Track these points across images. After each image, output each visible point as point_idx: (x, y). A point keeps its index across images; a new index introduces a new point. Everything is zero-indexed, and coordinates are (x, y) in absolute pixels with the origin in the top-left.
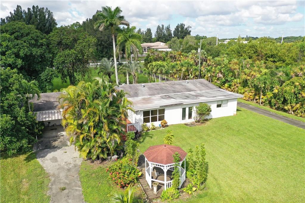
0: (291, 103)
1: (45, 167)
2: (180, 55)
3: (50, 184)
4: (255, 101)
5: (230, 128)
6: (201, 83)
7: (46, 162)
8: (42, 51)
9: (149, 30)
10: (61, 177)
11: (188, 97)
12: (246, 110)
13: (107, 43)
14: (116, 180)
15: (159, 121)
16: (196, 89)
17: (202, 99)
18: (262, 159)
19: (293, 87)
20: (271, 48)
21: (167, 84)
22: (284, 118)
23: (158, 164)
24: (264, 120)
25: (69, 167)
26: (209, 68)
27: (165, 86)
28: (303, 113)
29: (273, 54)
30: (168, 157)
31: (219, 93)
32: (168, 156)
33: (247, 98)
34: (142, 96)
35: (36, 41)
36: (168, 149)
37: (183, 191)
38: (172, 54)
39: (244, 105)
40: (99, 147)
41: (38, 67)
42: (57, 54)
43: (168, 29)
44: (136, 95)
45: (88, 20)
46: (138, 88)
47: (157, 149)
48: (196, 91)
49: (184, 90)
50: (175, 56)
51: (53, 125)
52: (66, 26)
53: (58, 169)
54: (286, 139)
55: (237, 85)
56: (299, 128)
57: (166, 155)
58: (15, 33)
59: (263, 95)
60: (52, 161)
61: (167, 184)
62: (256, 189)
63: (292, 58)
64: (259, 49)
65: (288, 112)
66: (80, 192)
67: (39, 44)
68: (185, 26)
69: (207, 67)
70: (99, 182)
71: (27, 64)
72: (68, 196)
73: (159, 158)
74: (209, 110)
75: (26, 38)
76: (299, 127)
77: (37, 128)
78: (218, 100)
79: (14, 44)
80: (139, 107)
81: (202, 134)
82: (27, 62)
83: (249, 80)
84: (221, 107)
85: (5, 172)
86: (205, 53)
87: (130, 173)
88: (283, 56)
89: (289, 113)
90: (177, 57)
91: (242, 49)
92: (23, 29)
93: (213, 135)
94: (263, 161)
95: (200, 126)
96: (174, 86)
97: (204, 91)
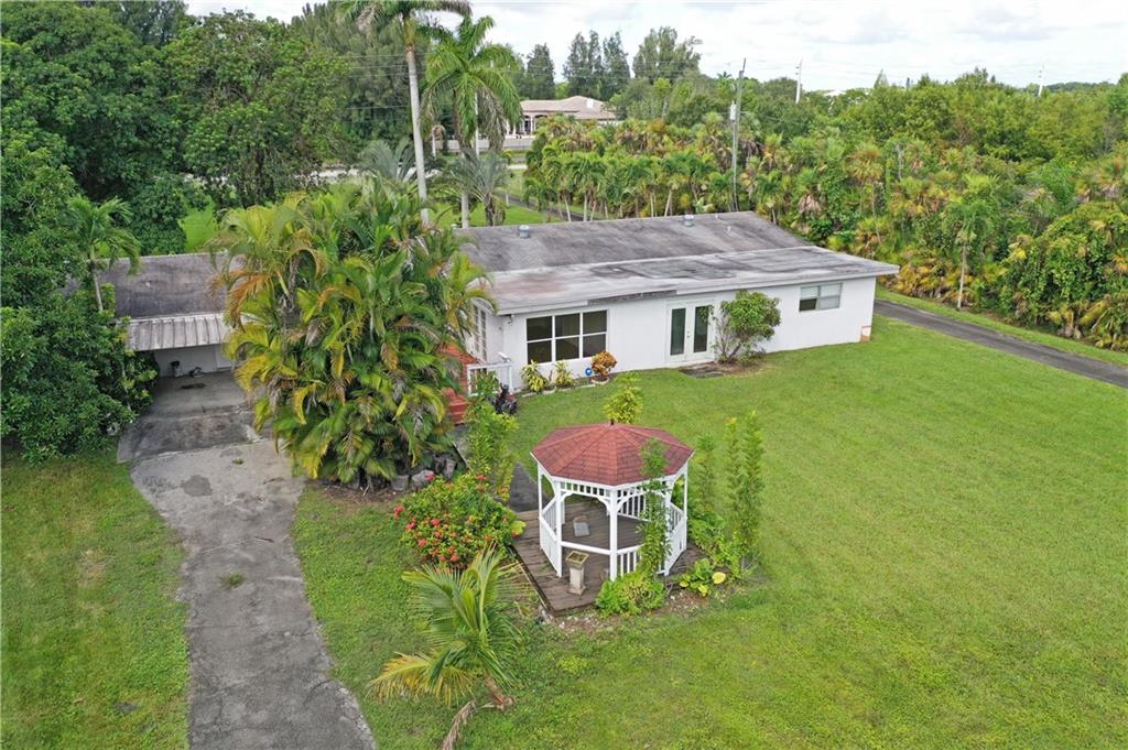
0: (1072, 300)
1: (164, 511)
2: (661, 133)
3: (185, 565)
4: (939, 296)
5: (849, 383)
6: (742, 226)
7: (168, 493)
8: (141, 105)
9: (542, 54)
10: (224, 542)
11: (693, 271)
12: (906, 324)
13: (384, 96)
14: (430, 547)
15: (584, 356)
16: (721, 245)
17: (743, 279)
18: (964, 481)
19: (1084, 238)
20: (1000, 107)
21: (614, 226)
22: (1047, 351)
23: (586, 484)
24: (975, 357)
25: (253, 511)
26: (770, 178)
27: (609, 236)
28: (1115, 336)
29: (1007, 129)
30: (622, 458)
31: (807, 260)
32: (624, 455)
33: (911, 285)
34: (523, 268)
35: (118, 65)
36: (622, 432)
37: (678, 584)
38: (631, 130)
39: (898, 311)
40: (366, 434)
41: (129, 169)
42: (196, 119)
43: (614, 48)
44: (501, 263)
45: (313, 10)
46: (504, 239)
47: (582, 433)
48: (721, 252)
49: (678, 249)
50: (641, 137)
51: (191, 374)
52: (230, 14)
53: (213, 516)
54: (1056, 419)
55: (873, 239)
56: (1100, 384)
57: (615, 453)
58: (34, 33)
59: (971, 274)
60: (189, 490)
61: (619, 557)
62: (947, 580)
63: (1078, 143)
64: (957, 113)
65: (1061, 331)
66: (297, 590)
67: (129, 78)
68: (676, 36)
69: (764, 175)
70: (367, 558)
71: (84, 154)
72: (253, 604)
73: (591, 464)
74: (772, 318)
75: (80, 53)
76: (1101, 380)
77: (130, 377)
78: (803, 281)
79: (33, 75)
80: (512, 302)
81: (743, 401)
82: (84, 148)
83: (919, 217)
84: (813, 308)
85: (14, 527)
86: (756, 122)
87: (483, 523)
88: (1046, 137)
89: (1065, 337)
90: (650, 142)
91: (891, 112)
92: (65, 19)
93: (786, 405)
94: (971, 490)
95: (736, 377)
96: (641, 235)
97: (750, 254)
